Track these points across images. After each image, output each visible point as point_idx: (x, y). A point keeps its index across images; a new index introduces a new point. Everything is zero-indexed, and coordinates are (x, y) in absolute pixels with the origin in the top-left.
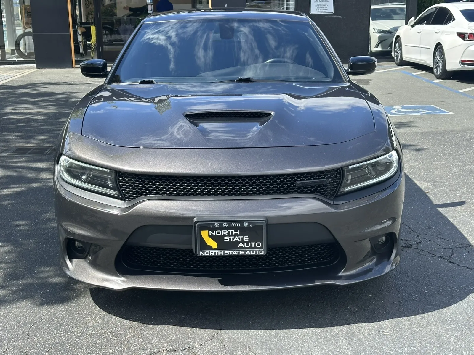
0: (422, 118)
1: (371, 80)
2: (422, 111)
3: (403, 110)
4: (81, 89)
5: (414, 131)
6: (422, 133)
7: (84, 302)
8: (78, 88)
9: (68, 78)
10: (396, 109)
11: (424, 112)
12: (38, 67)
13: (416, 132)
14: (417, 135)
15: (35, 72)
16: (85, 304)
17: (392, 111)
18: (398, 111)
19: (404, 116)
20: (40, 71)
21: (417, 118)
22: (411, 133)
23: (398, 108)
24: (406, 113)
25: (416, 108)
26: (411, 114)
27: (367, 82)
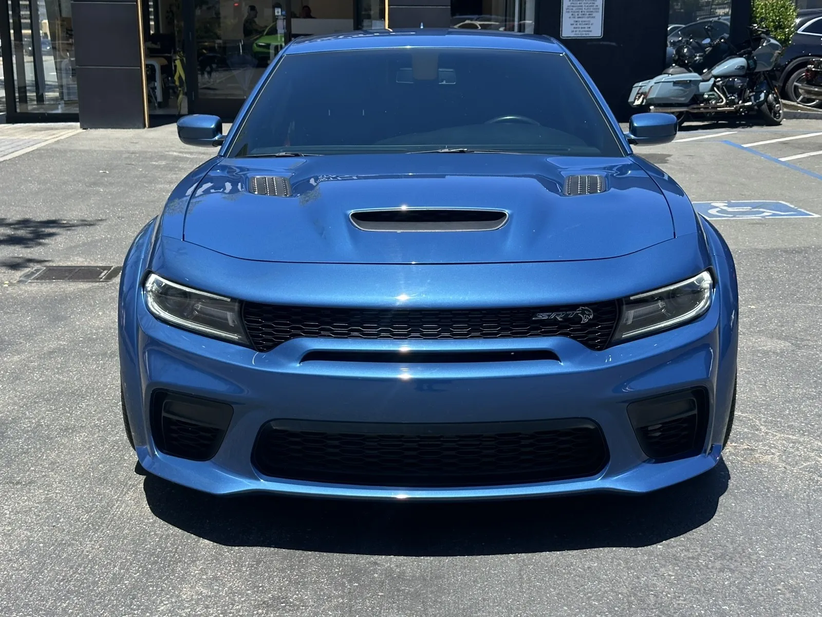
0: (765, 224)
1: (669, 156)
2: (764, 212)
3: (730, 209)
4: (160, 165)
5: (753, 247)
6: (767, 251)
7: (174, 555)
8: (154, 163)
9: (138, 146)
10: (717, 207)
11: (767, 213)
12: (84, 127)
13: (756, 249)
14: (758, 255)
15: (78, 134)
16: (176, 558)
17: (710, 211)
18: (722, 211)
19: (733, 220)
20: (87, 132)
21: (757, 224)
22: (748, 251)
23: (721, 205)
24: (735, 214)
25: (754, 206)
26: (745, 217)
27: (663, 159)
